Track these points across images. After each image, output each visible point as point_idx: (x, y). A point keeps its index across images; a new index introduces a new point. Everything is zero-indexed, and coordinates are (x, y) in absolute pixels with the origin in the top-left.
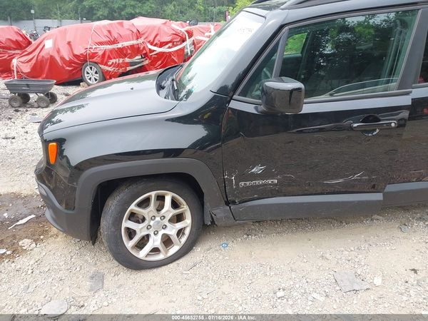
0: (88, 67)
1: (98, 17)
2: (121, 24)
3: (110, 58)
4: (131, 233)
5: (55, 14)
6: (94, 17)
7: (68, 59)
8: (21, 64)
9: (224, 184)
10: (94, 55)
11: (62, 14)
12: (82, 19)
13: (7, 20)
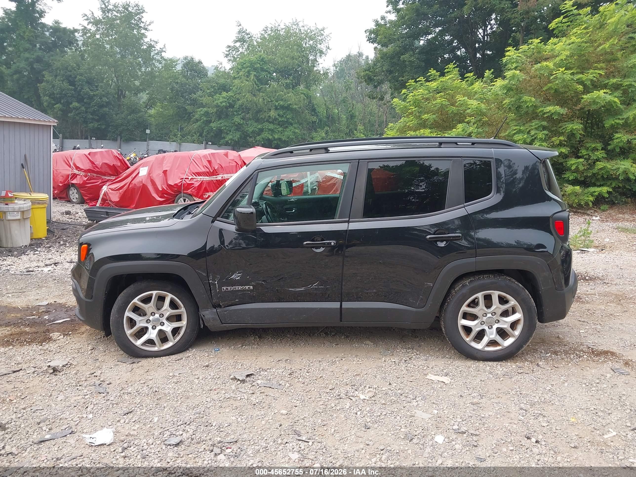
0: (182, 199)
1: (227, 142)
2: (226, 155)
3: (206, 191)
4: (132, 323)
5: (175, 135)
6: (222, 141)
7: (161, 189)
8: (110, 191)
9: (209, 288)
10: (189, 186)
11: (183, 136)
12: (207, 143)
13: (117, 140)
